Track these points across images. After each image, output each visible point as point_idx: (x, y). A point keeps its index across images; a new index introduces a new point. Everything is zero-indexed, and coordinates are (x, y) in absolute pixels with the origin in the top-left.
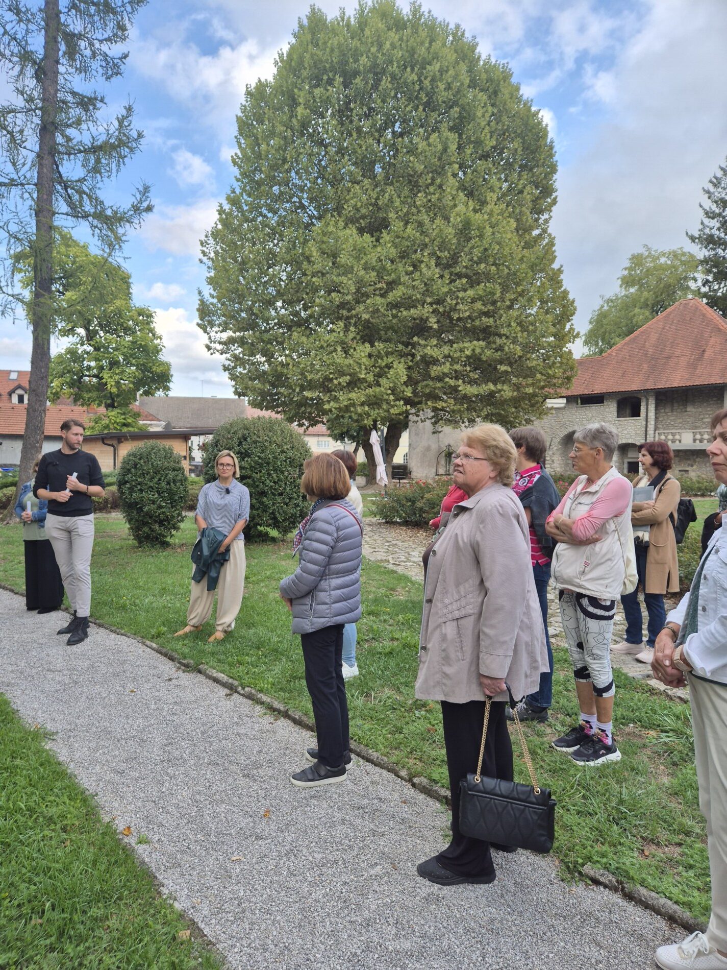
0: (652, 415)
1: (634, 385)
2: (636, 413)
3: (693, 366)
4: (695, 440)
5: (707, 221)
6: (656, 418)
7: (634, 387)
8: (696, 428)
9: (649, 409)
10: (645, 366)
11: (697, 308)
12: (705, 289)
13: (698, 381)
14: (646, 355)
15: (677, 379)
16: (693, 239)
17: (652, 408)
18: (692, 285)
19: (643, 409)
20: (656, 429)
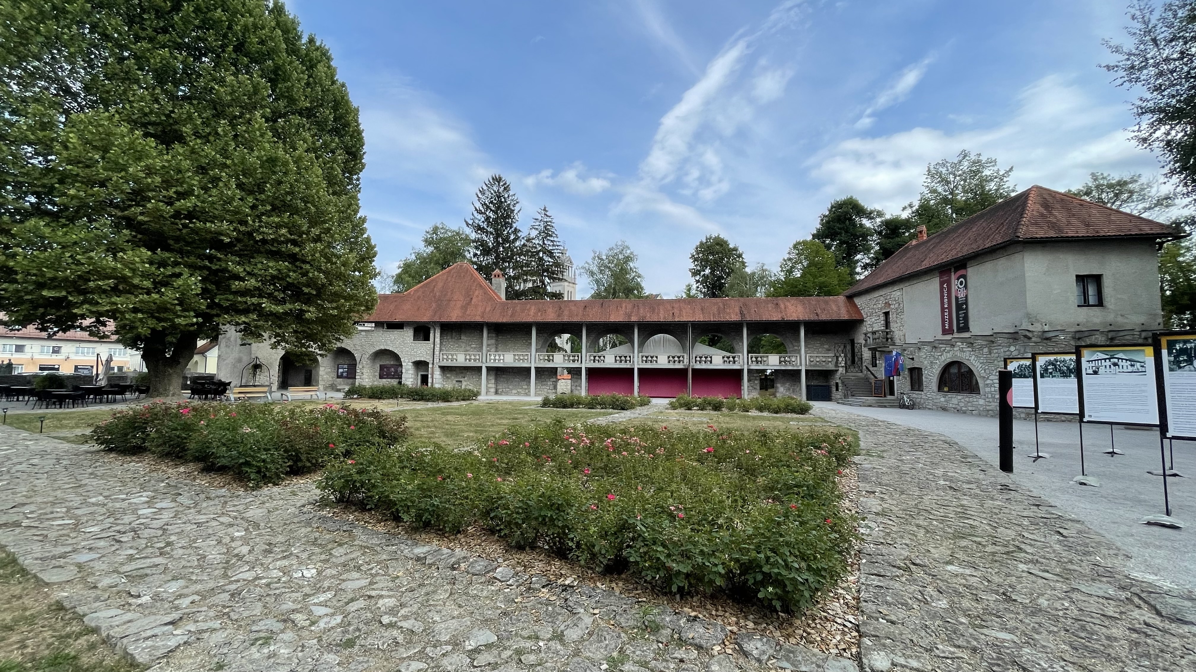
0: (438, 340)
1: (425, 318)
2: (427, 338)
3: (464, 308)
4: (466, 359)
5: (475, 213)
6: (441, 342)
7: (425, 319)
8: (467, 351)
9: (436, 335)
10: (434, 305)
11: (467, 270)
12: (475, 259)
13: (468, 319)
14: (435, 297)
15: (454, 316)
16: (468, 224)
17: (438, 335)
18: (468, 256)
19: (431, 335)
20: (441, 350)
